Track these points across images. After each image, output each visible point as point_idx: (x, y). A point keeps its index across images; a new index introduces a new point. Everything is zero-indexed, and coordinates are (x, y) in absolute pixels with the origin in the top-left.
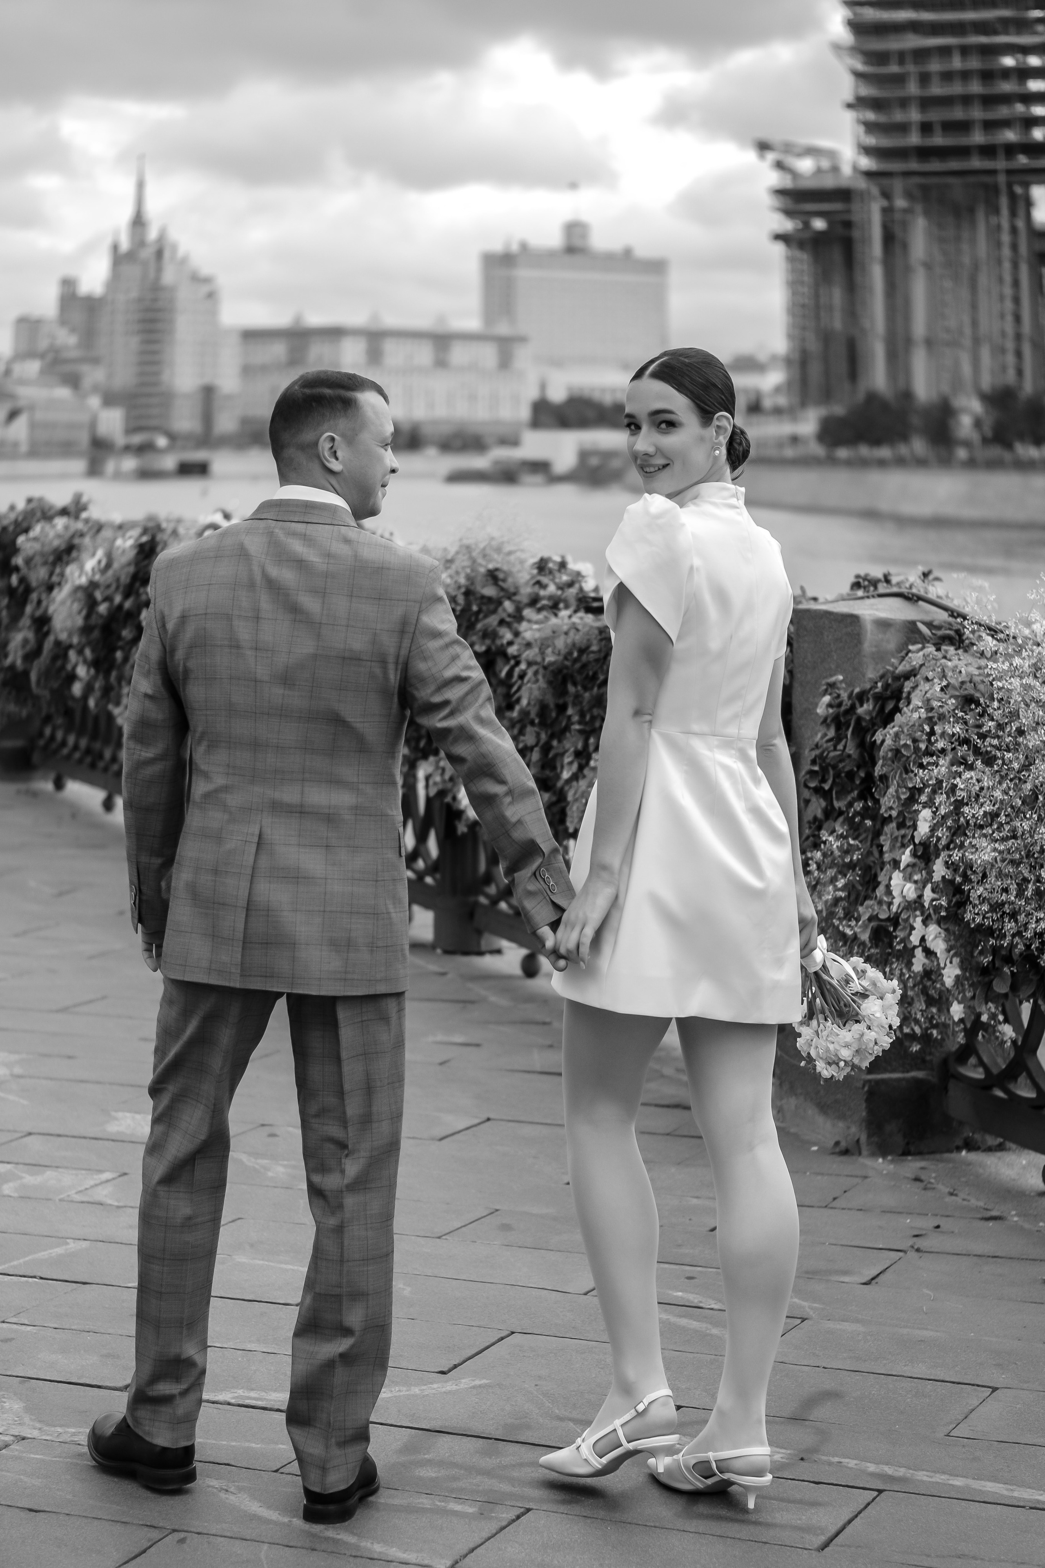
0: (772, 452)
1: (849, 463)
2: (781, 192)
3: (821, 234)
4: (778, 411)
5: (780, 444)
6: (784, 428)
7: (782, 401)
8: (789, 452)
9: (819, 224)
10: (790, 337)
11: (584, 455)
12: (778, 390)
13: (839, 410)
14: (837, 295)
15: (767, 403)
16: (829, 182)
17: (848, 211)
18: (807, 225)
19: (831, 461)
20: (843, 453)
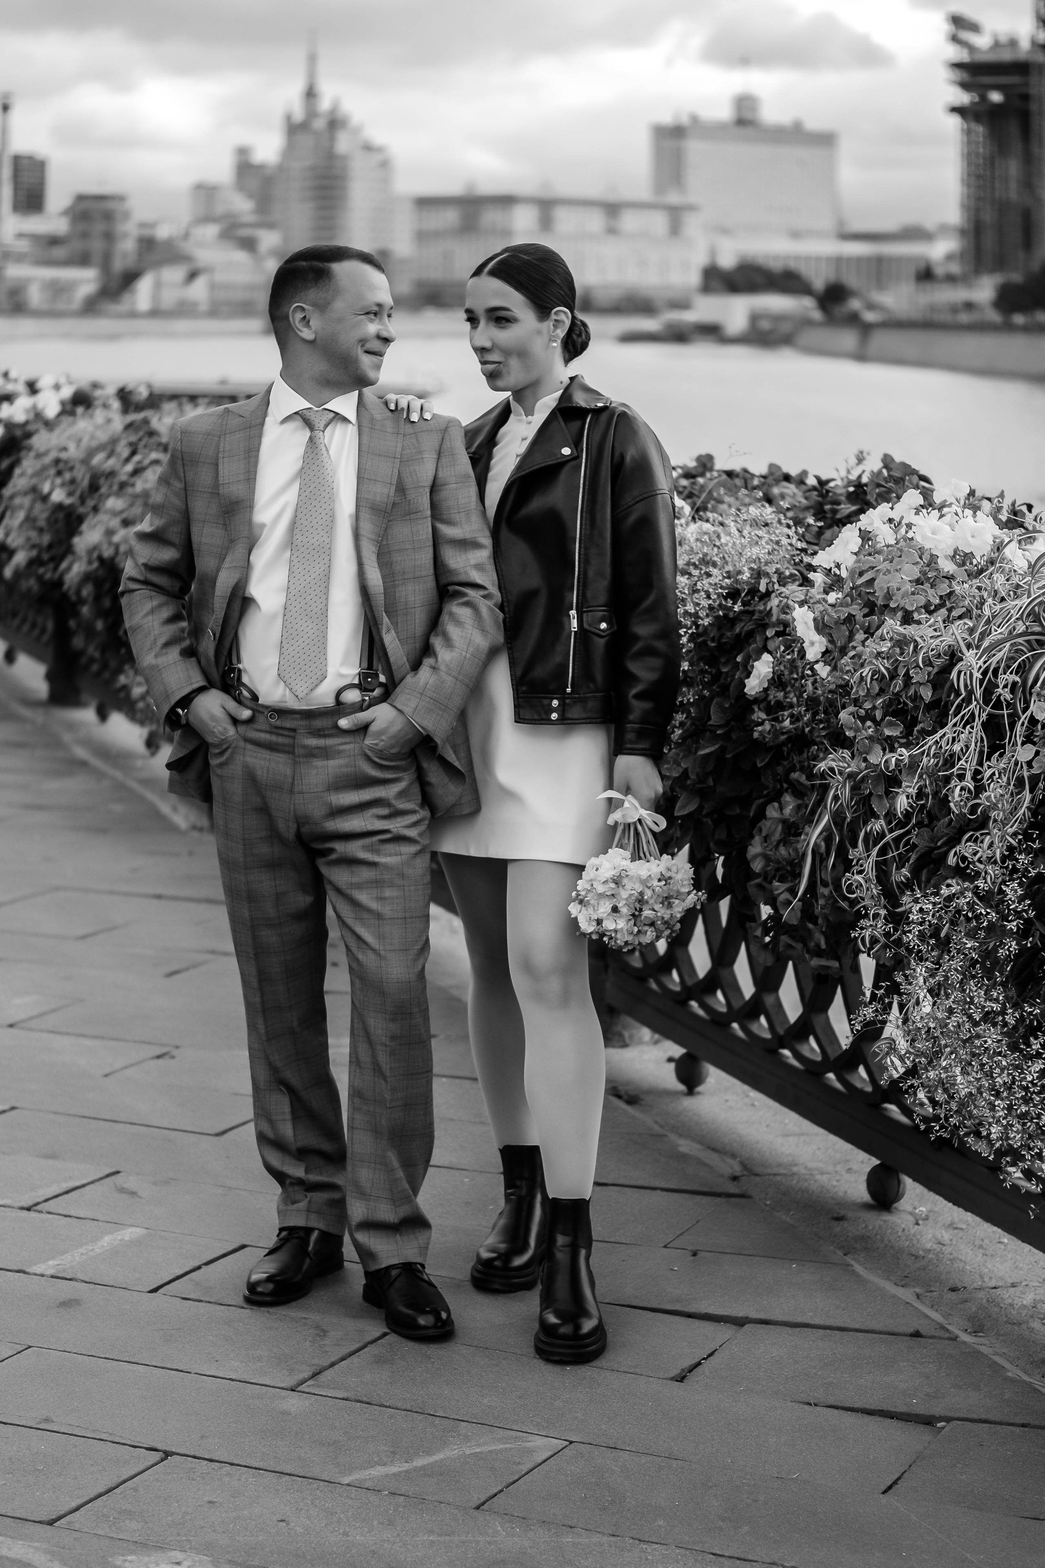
0: (946, 317)
1: (1026, 329)
2: (958, 66)
3: (998, 106)
4: (951, 279)
5: (954, 309)
6: (959, 294)
7: (955, 268)
8: (964, 318)
9: (996, 97)
10: (965, 207)
11: (755, 318)
12: (949, 257)
13: (1016, 278)
14: (1013, 168)
15: (939, 271)
16: (1006, 56)
17: (1026, 85)
18: (983, 98)
19: (1008, 327)
20: (1019, 319)
